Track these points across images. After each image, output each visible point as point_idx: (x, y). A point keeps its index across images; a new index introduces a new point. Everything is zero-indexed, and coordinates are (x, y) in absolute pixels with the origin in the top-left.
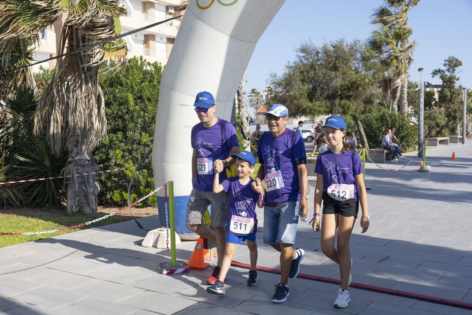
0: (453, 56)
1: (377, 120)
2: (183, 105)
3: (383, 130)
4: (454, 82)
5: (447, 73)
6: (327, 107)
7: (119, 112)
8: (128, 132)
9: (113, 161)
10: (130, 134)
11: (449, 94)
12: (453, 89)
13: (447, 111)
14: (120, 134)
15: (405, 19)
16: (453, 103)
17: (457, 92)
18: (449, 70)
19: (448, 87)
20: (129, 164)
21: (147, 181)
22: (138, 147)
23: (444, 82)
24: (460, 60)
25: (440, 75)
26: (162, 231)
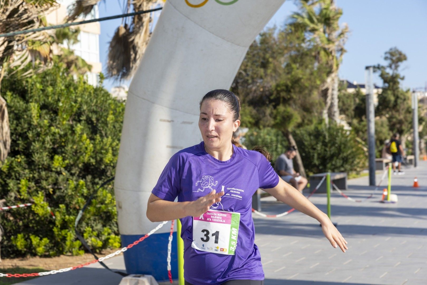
0: (395, 48)
1: (310, 135)
2: (164, 121)
3: (319, 148)
4: (398, 83)
6: (252, 116)
7: (18, 128)
8: (35, 155)
9: (13, 194)
10: (36, 157)
11: (392, 98)
12: (398, 92)
13: (389, 121)
14: (22, 158)
16: (398, 111)
17: (402, 97)
18: (390, 66)
19: (390, 90)
20: (38, 197)
21: (64, 220)
22: (47, 176)
23: (385, 81)
24: (403, 52)
25: (379, 73)
26: (139, 277)
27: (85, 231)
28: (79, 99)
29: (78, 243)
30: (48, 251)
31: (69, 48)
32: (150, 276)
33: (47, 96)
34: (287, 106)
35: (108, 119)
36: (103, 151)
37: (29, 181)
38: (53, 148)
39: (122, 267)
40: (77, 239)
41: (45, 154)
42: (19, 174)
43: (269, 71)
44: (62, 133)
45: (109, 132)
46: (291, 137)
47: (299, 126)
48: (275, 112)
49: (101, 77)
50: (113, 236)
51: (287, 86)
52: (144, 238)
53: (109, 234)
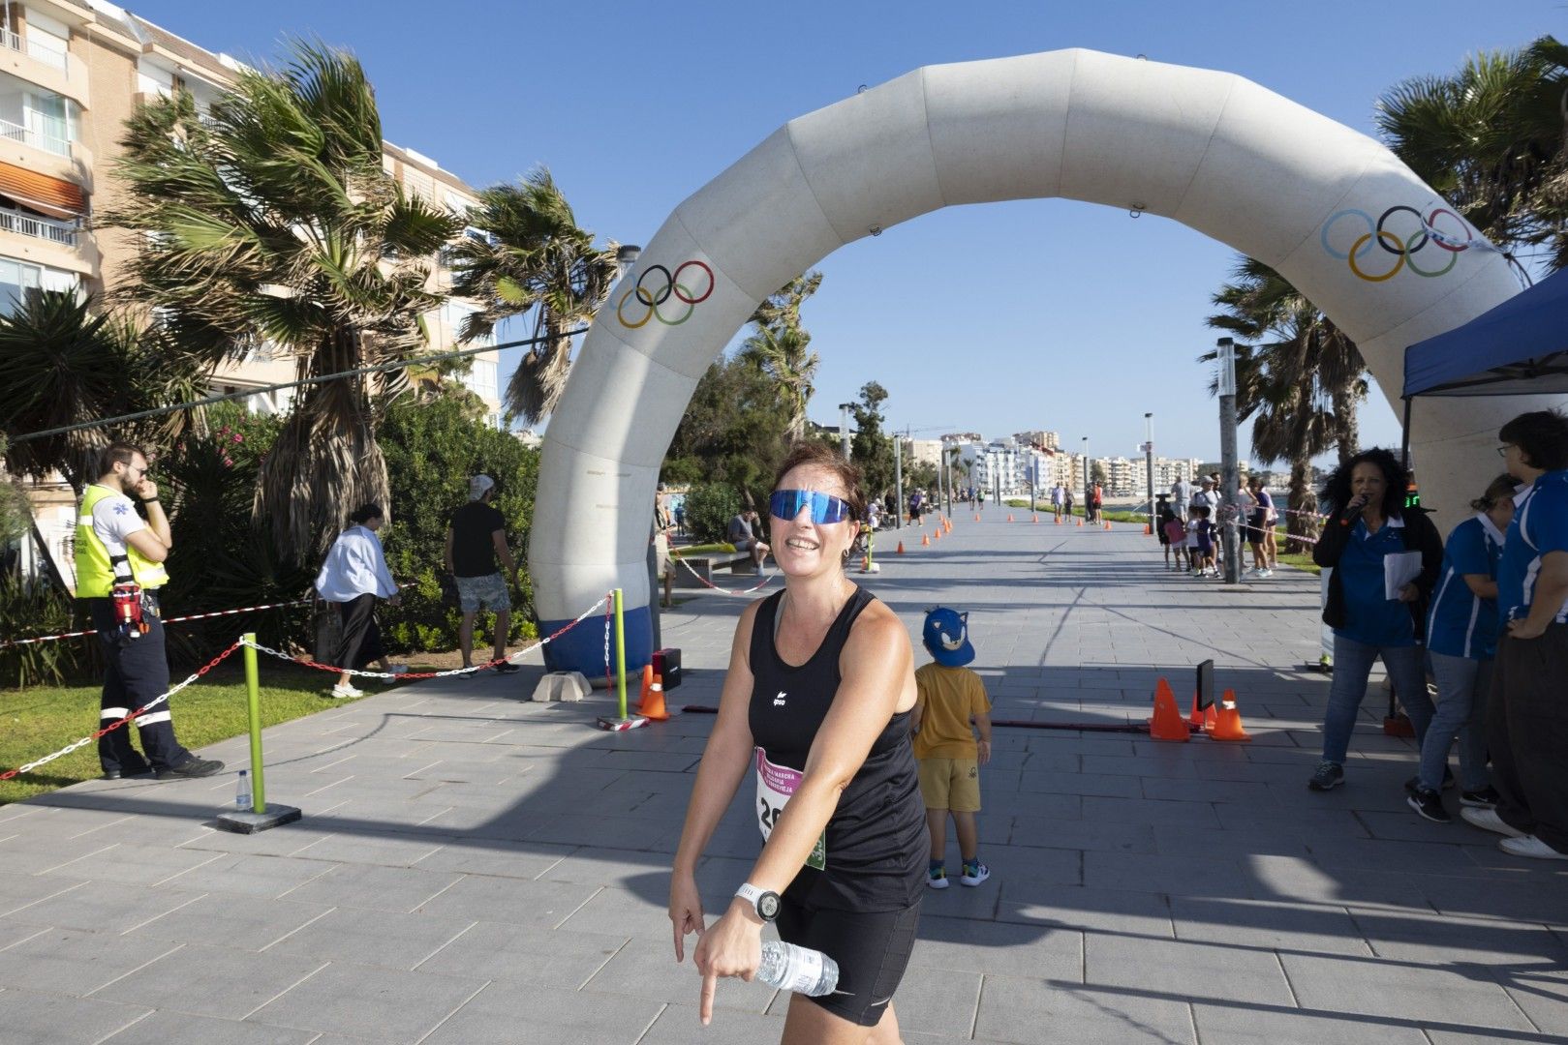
0: (874, 382)
2: (593, 473)
4: (877, 425)
5: (866, 411)
6: (700, 469)
8: (420, 520)
10: (422, 523)
11: (869, 445)
12: (877, 436)
13: (867, 473)
15: (797, 316)
17: (881, 442)
18: (867, 405)
19: (867, 434)
20: (426, 575)
23: (861, 423)
24: (883, 388)
25: (854, 413)
26: (564, 674)
27: (488, 618)
28: (478, 447)
29: (480, 633)
30: (440, 644)
31: (457, 381)
32: (578, 673)
33: (435, 443)
34: (743, 455)
35: (518, 473)
36: (512, 514)
37: (413, 553)
38: (444, 511)
39: (540, 662)
40: (477, 628)
41: (434, 519)
42: (399, 545)
43: (720, 412)
44: (456, 491)
45: (519, 490)
46: (748, 493)
47: (758, 479)
48: (728, 462)
49: (507, 419)
50: (527, 623)
51: (741, 432)
52: (571, 625)
53: (520, 621)
